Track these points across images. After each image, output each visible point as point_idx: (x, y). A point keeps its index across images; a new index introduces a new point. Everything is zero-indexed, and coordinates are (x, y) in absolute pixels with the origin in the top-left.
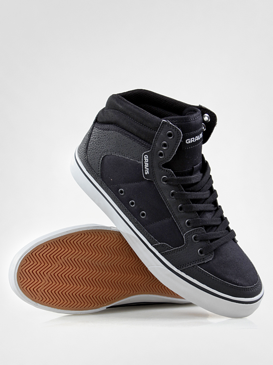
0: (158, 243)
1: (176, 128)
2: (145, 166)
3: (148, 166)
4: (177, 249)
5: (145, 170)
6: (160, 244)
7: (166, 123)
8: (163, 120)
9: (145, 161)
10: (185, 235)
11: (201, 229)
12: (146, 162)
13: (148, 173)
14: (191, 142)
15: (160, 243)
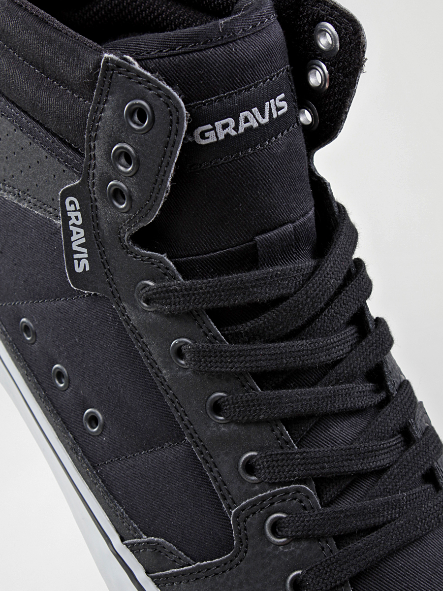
0: (140, 537)
1: (160, 88)
2: (73, 239)
3: (84, 240)
4: (208, 568)
5: (75, 256)
6: (148, 543)
7: (118, 65)
8: (106, 55)
9: (70, 218)
10: (237, 515)
11: (298, 491)
12: (74, 225)
13: (88, 269)
14: (221, 137)
15: (145, 538)
